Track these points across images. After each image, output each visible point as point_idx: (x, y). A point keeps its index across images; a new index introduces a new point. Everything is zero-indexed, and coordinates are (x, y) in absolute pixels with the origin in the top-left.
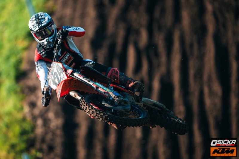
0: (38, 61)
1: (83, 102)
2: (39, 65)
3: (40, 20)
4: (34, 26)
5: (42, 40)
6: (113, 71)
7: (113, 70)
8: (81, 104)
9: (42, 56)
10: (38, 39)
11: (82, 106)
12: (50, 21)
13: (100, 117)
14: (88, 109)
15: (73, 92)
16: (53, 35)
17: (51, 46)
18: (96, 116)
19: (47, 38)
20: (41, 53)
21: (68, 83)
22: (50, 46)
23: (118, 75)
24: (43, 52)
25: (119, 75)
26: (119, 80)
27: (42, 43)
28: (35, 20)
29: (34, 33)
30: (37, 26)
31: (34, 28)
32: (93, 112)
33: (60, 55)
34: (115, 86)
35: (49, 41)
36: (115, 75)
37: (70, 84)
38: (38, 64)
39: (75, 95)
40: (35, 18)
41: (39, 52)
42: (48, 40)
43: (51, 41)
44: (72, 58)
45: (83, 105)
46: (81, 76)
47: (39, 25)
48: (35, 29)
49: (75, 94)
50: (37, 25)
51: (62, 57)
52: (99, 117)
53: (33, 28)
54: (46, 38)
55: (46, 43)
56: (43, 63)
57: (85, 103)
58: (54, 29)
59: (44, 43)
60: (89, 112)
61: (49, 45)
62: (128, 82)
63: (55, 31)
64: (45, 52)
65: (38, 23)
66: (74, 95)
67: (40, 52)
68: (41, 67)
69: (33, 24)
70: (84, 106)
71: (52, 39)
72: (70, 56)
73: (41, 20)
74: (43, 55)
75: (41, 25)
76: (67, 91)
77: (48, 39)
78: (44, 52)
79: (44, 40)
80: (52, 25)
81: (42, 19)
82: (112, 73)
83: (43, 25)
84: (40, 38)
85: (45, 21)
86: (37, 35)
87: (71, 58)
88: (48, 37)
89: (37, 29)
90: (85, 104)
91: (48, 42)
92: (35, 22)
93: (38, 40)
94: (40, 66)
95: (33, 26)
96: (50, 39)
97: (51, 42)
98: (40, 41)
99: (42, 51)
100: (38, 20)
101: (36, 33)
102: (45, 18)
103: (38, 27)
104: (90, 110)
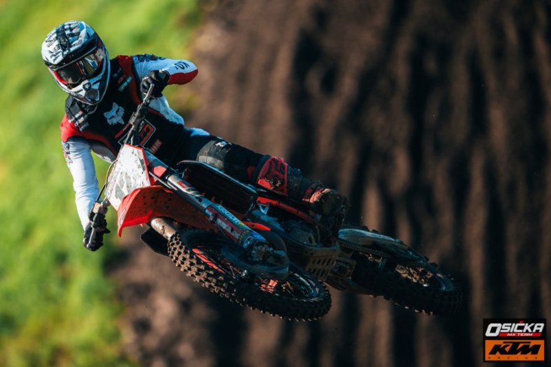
0: (68, 140)
1: (178, 246)
2: (71, 149)
3: (67, 38)
4: (54, 54)
5: (74, 86)
6: (274, 164)
7: (273, 162)
8: (170, 250)
9: (77, 128)
10: (66, 85)
11: (173, 253)
12: (91, 39)
13: (216, 285)
14: (187, 263)
15: (160, 222)
16: (101, 74)
17: (98, 99)
18: (206, 280)
19: (86, 82)
20: (76, 119)
21: (152, 198)
22: (93, 101)
23: (283, 174)
24: (80, 117)
25: (288, 175)
26: (286, 185)
27: (75, 94)
28: (57, 38)
29: (55, 70)
30: (61, 53)
31: (54, 58)
32: (199, 270)
33: (123, 123)
34: (274, 202)
35: (90, 87)
36: (278, 173)
37: (156, 202)
38: (68, 147)
39: (163, 229)
40: (55, 35)
41: (71, 118)
42: (87, 87)
43: (96, 87)
44: (154, 129)
45: (176, 252)
46: (183, 184)
47: (64, 50)
48: (55, 60)
49: (163, 227)
50: (60, 50)
51: (126, 127)
52: (213, 284)
53: (51, 57)
54: (85, 80)
55: (83, 93)
56: (81, 145)
57: (181, 248)
58: (103, 60)
59: (80, 93)
60: (189, 269)
61: (92, 96)
62: (309, 191)
63: (104, 65)
64: (86, 116)
65: (62, 45)
66: (161, 228)
67: (73, 119)
68: (76, 155)
69: (51, 49)
70: (179, 253)
71: (98, 84)
72: (146, 123)
73: (70, 38)
74: (80, 125)
75: (69, 50)
76: (146, 217)
77: (89, 84)
78: (82, 118)
79: (80, 87)
80: (97, 49)
81: (72, 35)
82: (270, 168)
83: (72, 49)
84: (70, 81)
85: (80, 39)
86: (62, 75)
87: (150, 128)
88: (88, 78)
89: (60, 58)
90: (182, 251)
91: (89, 91)
92: (57, 43)
93: (66, 87)
94: (75, 152)
95: (51, 54)
96: (94, 84)
97: (96, 91)
98: (71, 89)
99: (77, 116)
100: (64, 38)
101: (59, 70)
102: (79, 33)
103: (63, 54)
104: (192, 264)
